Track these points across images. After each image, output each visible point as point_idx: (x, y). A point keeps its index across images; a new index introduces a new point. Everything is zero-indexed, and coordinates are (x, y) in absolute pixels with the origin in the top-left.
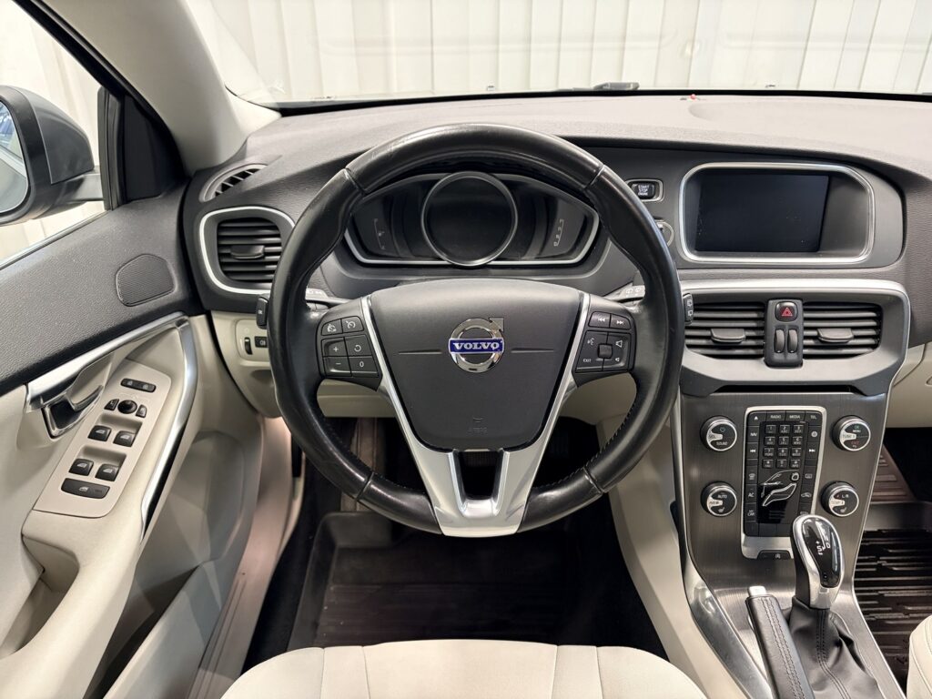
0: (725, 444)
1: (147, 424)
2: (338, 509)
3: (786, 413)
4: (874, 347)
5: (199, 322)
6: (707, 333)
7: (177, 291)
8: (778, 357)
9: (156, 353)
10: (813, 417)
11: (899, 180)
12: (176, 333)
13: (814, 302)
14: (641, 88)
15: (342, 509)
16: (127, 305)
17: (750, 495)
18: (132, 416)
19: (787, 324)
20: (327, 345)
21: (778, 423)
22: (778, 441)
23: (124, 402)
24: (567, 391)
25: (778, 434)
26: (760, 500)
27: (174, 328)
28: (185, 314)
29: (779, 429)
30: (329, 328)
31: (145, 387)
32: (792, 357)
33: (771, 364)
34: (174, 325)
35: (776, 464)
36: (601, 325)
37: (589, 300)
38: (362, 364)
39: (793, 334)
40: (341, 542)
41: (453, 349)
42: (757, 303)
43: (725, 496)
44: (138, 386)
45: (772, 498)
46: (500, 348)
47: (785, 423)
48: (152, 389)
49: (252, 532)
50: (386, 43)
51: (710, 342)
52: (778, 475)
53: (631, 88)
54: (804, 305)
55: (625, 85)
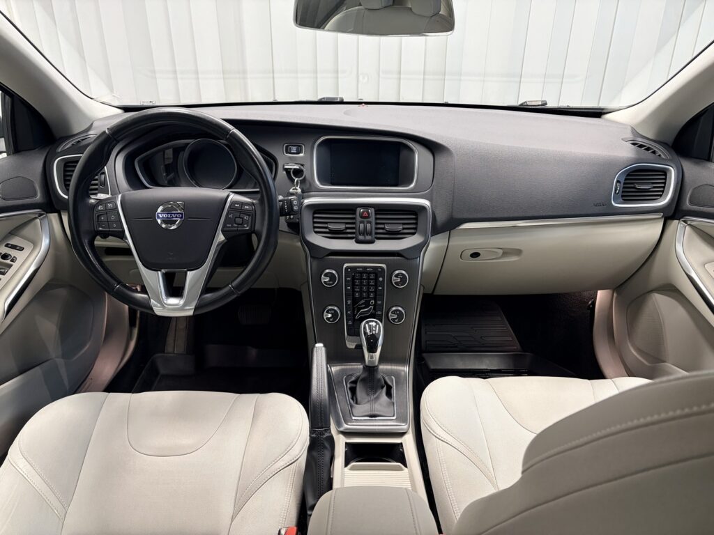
0: (331, 282)
1: (15, 265)
2: (163, 352)
3: (365, 268)
4: (414, 234)
5: (53, 217)
6: (326, 225)
7: (39, 197)
8: (361, 238)
9: (27, 231)
10: (380, 270)
11: (433, 147)
12: (38, 221)
13: (381, 209)
14: (345, 100)
15: (166, 351)
16: (4, 199)
17: (349, 312)
18: (8, 261)
19: (365, 220)
20: (98, 216)
21: (361, 273)
22: (361, 283)
23: (5, 254)
24: (218, 245)
25: (361, 279)
26: (355, 316)
27: (36, 218)
28: (44, 211)
29: (362, 276)
30: (100, 208)
31: (18, 248)
32: (368, 238)
33: (358, 242)
34: (37, 216)
35: (361, 295)
36: (236, 208)
37: (233, 197)
38: (115, 225)
39: (369, 225)
40: (162, 371)
41: (159, 217)
42: (351, 209)
43: (333, 312)
44: (14, 247)
45: (360, 314)
46: (182, 218)
47: (365, 273)
48: (22, 249)
49: (100, 356)
50: (244, 72)
51: (327, 230)
52: (363, 301)
53: (338, 100)
54: (375, 211)
55: (334, 98)
